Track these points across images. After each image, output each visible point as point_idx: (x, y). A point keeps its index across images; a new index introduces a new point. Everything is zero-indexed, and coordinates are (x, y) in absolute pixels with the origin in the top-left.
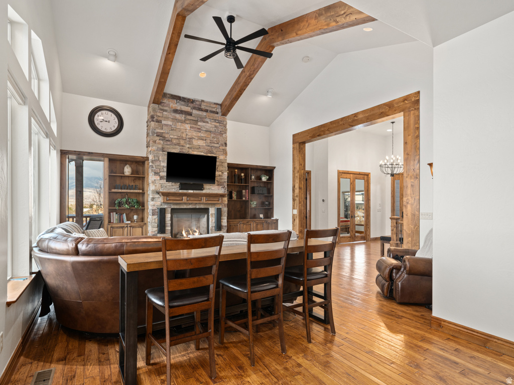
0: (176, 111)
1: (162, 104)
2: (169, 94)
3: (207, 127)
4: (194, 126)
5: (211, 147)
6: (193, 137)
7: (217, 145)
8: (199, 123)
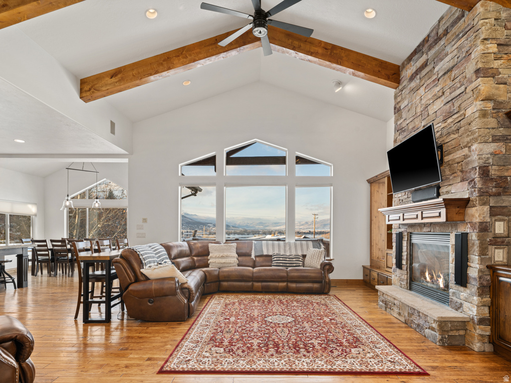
0: (412, 78)
1: (402, 81)
2: (406, 60)
3: (445, 66)
4: (429, 82)
5: (452, 100)
6: (428, 102)
7: (463, 88)
8: (436, 69)
